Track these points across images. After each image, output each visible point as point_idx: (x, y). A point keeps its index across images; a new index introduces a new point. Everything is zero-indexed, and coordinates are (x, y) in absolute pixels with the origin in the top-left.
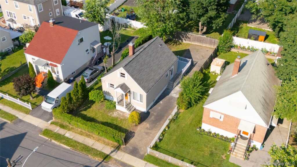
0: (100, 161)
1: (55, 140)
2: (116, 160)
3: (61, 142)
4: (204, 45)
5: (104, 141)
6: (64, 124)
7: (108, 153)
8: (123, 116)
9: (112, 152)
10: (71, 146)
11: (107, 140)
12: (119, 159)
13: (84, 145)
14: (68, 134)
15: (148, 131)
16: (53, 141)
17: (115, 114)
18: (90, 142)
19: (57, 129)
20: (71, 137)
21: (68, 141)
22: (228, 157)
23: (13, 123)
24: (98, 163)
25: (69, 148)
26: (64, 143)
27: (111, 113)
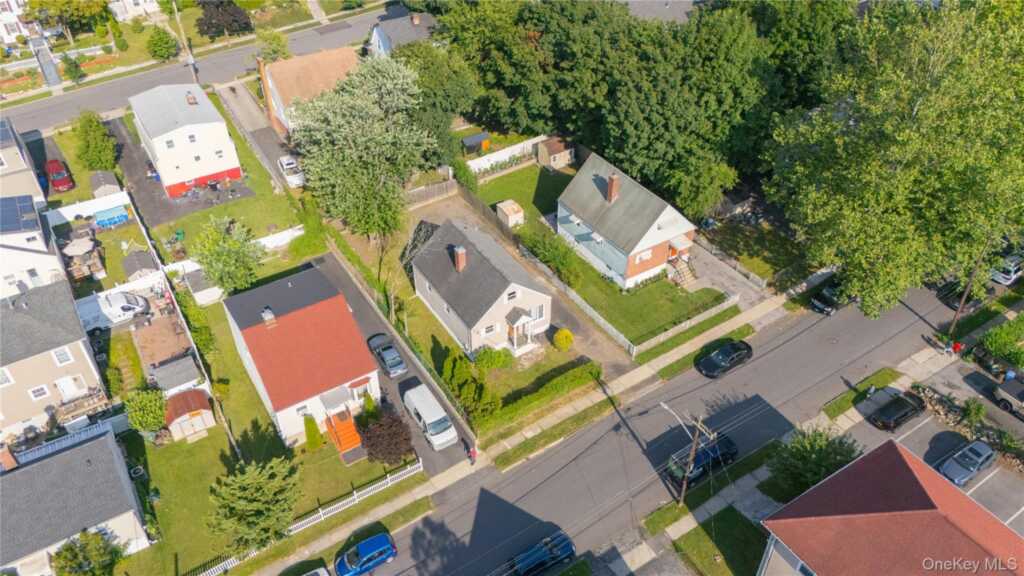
0: (614, 411)
1: (532, 451)
2: (622, 393)
3: (543, 445)
4: (431, 201)
5: (576, 394)
6: (501, 430)
7: (605, 397)
8: (538, 356)
9: (605, 392)
10: (560, 435)
11: (577, 390)
12: (622, 389)
13: (569, 419)
14: (529, 433)
15: (591, 340)
16: (532, 456)
17: (527, 365)
18: (567, 411)
19: (507, 444)
20: (539, 431)
21: (546, 436)
22: (683, 290)
23: (437, 505)
24: (616, 414)
25: (562, 439)
26: (546, 443)
27: (519, 367)
